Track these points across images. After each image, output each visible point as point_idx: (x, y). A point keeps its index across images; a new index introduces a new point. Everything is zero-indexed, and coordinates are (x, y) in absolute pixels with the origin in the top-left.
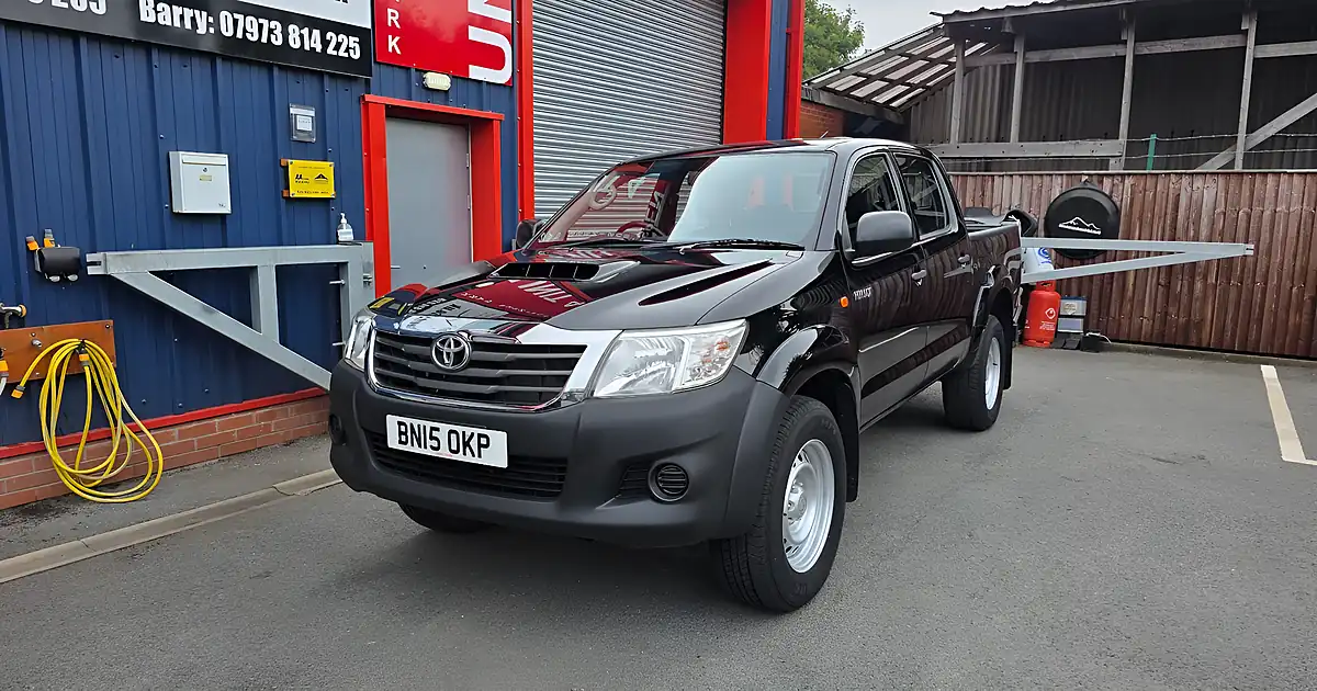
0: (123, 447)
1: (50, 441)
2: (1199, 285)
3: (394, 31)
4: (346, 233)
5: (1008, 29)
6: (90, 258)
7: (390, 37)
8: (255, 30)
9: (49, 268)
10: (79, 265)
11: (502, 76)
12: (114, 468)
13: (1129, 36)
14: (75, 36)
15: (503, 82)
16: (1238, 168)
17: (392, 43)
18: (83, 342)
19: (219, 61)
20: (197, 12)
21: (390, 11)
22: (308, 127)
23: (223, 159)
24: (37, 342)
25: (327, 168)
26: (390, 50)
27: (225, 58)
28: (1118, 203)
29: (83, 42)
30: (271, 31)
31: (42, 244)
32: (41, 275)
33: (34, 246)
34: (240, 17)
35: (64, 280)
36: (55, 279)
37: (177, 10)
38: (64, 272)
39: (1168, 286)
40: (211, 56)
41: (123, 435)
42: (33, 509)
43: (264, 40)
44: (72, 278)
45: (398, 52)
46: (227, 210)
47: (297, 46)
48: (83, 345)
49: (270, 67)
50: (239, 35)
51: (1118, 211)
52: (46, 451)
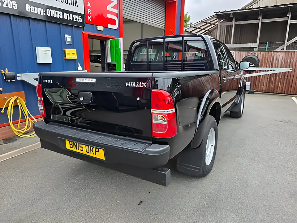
0: (29, 123)
1: (11, 123)
2: (277, 78)
3: (90, 15)
4: (80, 68)
5: (231, 16)
6: (18, 75)
7: (89, 16)
8: (56, 14)
9: (7, 78)
10: (15, 77)
11: (115, 27)
12: (27, 129)
13: (260, 18)
14: (9, 15)
15: (116, 29)
16: (285, 50)
17: (89, 18)
18: (17, 97)
19: (47, 22)
20: (41, 9)
21: (88, 9)
22: (70, 40)
23: (49, 49)
24: (6, 98)
25: (75, 51)
26: (89, 20)
27: (48, 22)
28: (259, 59)
29: (12, 17)
30: (60, 14)
31: (5, 72)
32: (5, 80)
33: (3, 72)
34: (52, 11)
35: (11, 81)
36: (9, 81)
37: (36, 8)
38: (11, 79)
39: (270, 78)
40: (45, 21)
41: (29, 120)
42: (8, 140)
43: (58, 17)
44: (13, 80)
45: (91, 20)
46: (51, 62)
47: (66, 19)
48: (17, 98)
49: (60, 24)
50: (52, 16)
51: (259, 61)
52: (10, 125)
